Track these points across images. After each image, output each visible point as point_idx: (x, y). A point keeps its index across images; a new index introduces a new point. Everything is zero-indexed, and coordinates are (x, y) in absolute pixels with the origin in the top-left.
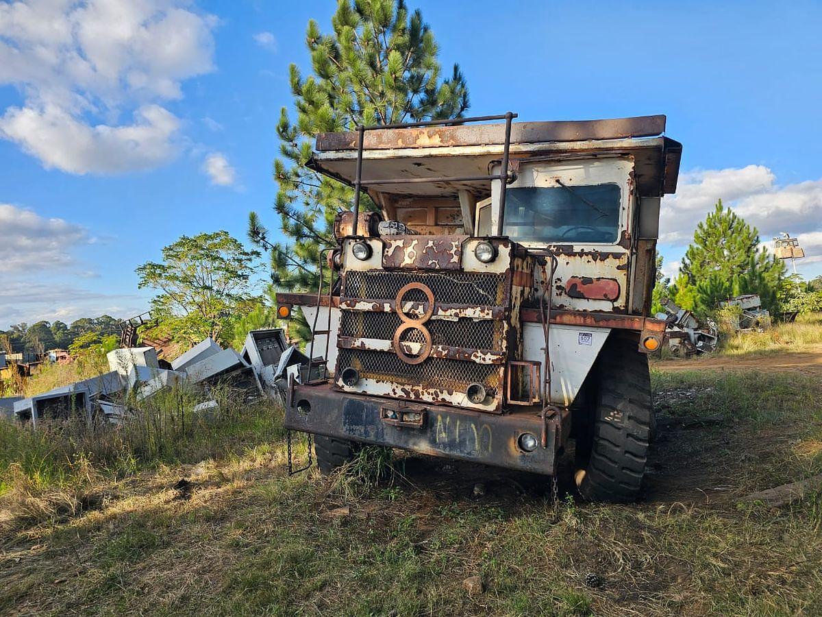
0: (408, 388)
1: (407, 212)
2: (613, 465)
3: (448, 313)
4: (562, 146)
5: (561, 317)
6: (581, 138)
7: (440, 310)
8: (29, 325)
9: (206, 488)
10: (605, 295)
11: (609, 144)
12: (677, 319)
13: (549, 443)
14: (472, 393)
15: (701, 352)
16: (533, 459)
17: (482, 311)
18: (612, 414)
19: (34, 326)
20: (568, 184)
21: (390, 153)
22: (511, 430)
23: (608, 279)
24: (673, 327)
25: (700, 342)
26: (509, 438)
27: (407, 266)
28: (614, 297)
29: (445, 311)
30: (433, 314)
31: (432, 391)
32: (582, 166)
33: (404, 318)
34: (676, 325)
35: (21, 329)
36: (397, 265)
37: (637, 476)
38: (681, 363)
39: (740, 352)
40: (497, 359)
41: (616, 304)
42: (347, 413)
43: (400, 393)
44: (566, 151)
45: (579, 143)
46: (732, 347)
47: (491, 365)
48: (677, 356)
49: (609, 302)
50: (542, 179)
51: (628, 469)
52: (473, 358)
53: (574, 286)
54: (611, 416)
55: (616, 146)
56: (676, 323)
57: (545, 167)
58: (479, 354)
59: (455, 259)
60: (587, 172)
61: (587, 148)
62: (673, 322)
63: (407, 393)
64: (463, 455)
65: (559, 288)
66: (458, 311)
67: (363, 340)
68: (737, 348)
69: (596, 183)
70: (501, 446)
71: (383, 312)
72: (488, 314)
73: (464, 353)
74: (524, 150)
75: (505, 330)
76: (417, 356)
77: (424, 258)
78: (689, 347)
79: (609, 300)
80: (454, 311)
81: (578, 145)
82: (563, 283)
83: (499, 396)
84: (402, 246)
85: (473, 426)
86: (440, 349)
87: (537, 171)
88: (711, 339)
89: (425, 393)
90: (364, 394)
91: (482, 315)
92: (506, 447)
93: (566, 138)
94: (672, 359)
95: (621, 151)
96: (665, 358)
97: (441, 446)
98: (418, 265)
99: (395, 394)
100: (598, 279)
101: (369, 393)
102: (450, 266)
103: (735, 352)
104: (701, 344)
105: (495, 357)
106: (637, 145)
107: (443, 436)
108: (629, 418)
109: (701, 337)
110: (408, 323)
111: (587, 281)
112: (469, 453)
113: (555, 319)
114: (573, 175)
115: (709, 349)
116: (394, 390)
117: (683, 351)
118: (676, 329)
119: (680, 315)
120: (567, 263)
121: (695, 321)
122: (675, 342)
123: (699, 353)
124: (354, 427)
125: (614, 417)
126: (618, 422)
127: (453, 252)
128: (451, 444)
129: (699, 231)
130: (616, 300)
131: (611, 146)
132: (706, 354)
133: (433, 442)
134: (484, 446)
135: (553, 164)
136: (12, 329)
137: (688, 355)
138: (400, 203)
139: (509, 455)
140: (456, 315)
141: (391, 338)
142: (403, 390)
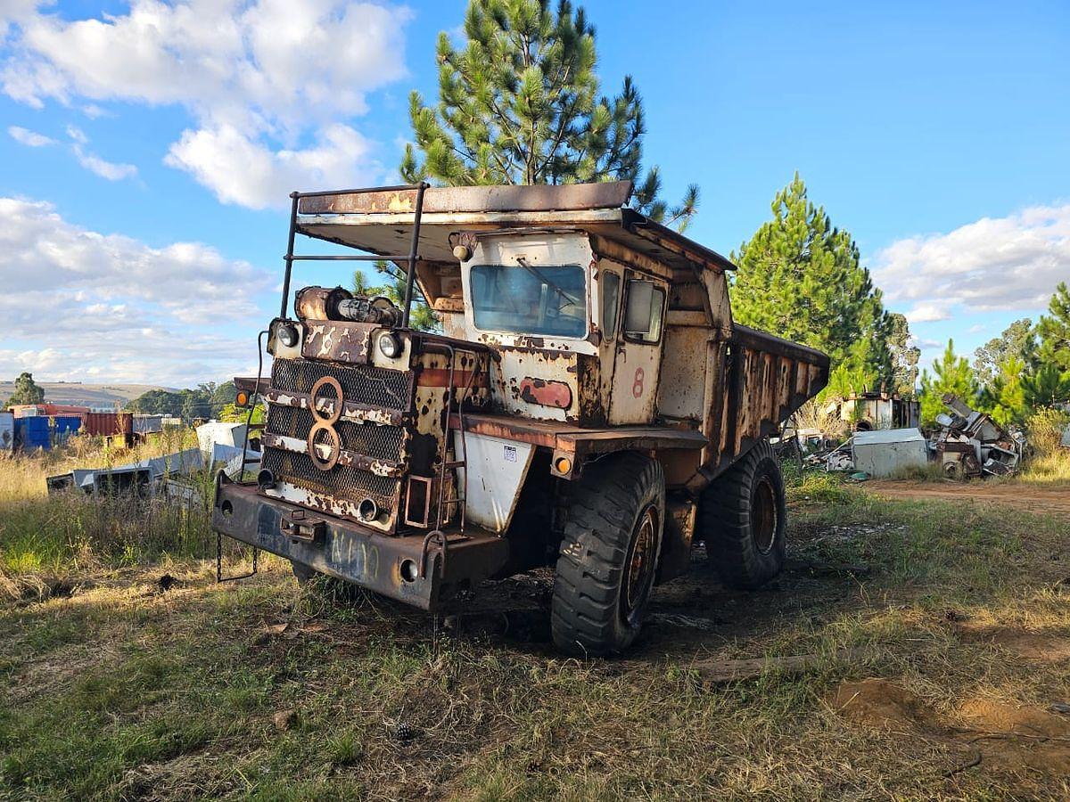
0: (321, 497)
1: (452, 281)
2: (569, 608)
3: (354, 414)
4: (525, 216)
5: (481, 426)
6: (543, 208)
7: (347, 411)
8: (217, 385)
9: (187, 587)
10: (557, 402)
11: (569, 216)
12: (966, 423)
13: (428, 574)
14: (366, 508)
15: (987, 474)
16: (413, 592)
17: (383, 415)
18: (571, 546)
19: (222, 386)
20: (534, 263)
21: (363, 219)
22: (396, 554)
23: (559, 382)
24: (959, 436)
25: (990, 459)
26: (394, 562)
27: (323, 357)
28: (566, 405)
29: (352, 412)
30: (341, 415)
31: (341, 502)
32: (545, 243)
33: (317, 417)
34: (963, 433)
35: (208, 388)
36: (314, 356)
37: (596, 624)
38: (952, 488)
39: (1050, 478)
40: (391, 472)
41: (570, 413)
42: (261, 520)
43: (314, 502)
44: (527, 224)
45: (540, 213)
46: (1038, 471)
47: (388, 477)
48: (951, 478)
49: (560, 410)
50: (507, 256)
51: (585, 616)
52: (372, 468)
53: (527, 388)
54: (569, 549)
55: (575, 219)
56: (964, 430)
57: (510, 242)
58: (378, 465)
59: (364, 352)
60: (551, 249)
61: (546, 220)
62: (960, 429)
63: (320, 503)
64: (352, 578)
65: (514, 389)
66: (362, 413)
67: (282, 438)
68: (1047, 472)
69: (560, 264)
70: (385, 573)
71: (299, 408)
72: (387, 419)
73: (365, 462)
74: (487, 220)
75: (405, 438)
76: (327, 462)
77: (338, 351)
78: (972, 466)
79: (560, 407)
80: (359, 412)
81: (539, 217)
82: (518, 385)
83: (395, 514)
84: (321, 332)
85: (363, 546)
86: (346, 456)
87: (503, 246)
88: (1009, 456)
89: (336, 505)
90: (282, 501)
91: (383, 419)
92: (390, 577)
93: (529, 208)
94: (942, 482)
95: (573, 227)
96: (932, 480)
97: (336, 566)
98: (333, 357)
99: (309, 502)
100: (550, 382)
101: (287, 499)
102: (359, 360)
103: (1041, 478)
104: (990, 462)
105: (390, 469)
106: (596, 219)
107: (337, 555)
108: (589, 553)
109: (994, 454)
110: (322, 424)
111: (539, 383)
112: (359, 577)
113: (476, 428)
114: (538, 253)
115: (1000, 470)
116: (308, 499)
117: (960, 472)
118: (963, 439)
119: (971, 420)
120: (521, 360)
121: (994, 429)
122: (951, 457)
123: (984, 475)
124: (266, 536)
125: (573, 550)
126: (577, 557)
127: (363, 343)
128: (345, 566)
129: (1059, 296)
130: (568, 408)
131: (571, 219)
132: (996, 478)
133: (329, 560)
134: (371, 570)
135: (516, 238)
136: (199, 388)
137: (968, 477)
138: (442, 270)
139: (392, 584)
140: (361, 417)
141: (305, 438)
142: (317, 499)
